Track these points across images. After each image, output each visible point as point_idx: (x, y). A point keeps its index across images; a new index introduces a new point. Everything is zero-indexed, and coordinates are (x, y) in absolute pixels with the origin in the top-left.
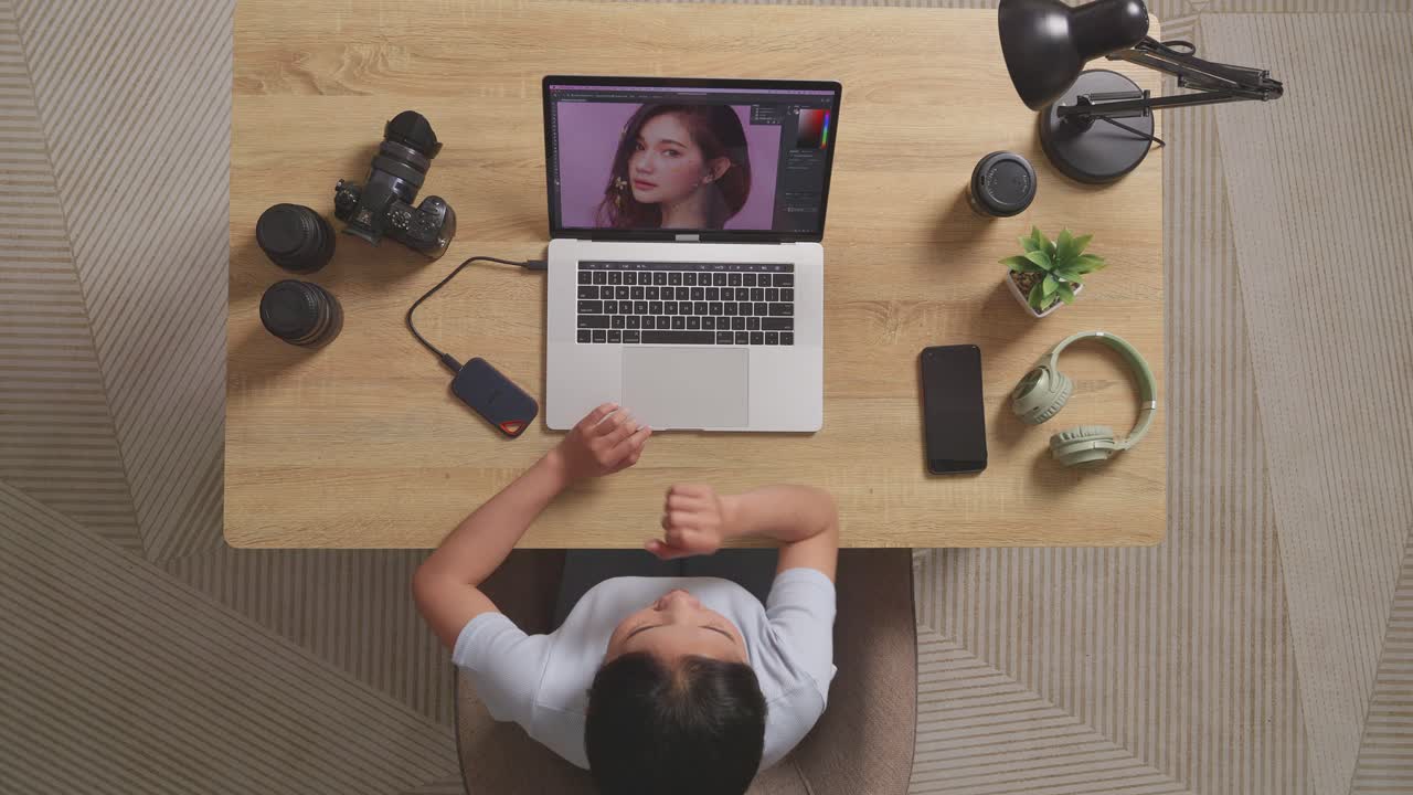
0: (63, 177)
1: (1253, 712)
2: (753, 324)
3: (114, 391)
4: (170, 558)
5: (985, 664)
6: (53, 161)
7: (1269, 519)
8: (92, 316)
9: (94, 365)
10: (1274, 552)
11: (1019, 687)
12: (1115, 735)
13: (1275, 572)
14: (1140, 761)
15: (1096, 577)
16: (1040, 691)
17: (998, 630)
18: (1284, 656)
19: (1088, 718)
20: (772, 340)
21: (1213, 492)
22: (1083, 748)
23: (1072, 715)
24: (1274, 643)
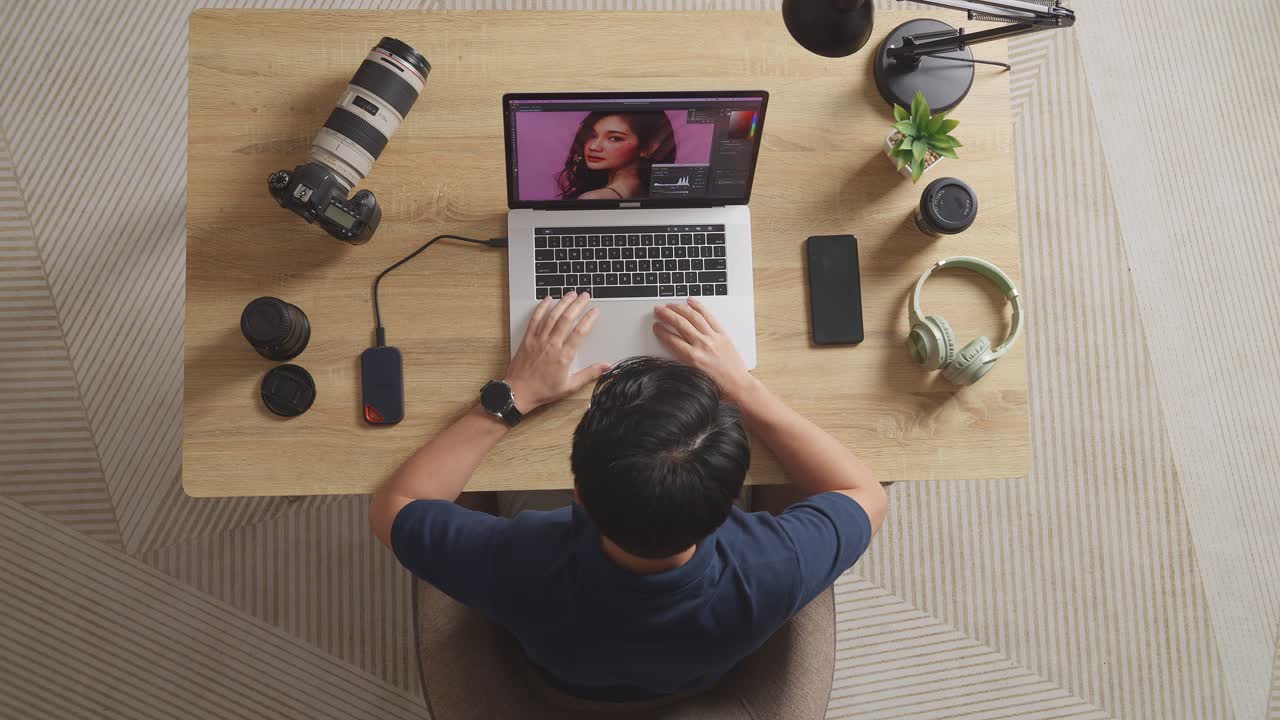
0: (32, 204)
1: (1168, 640)
2: (691, 278)
3: (90, 396)
4: (148, 551)
5: (913, 608)
6: (23, 187)
7: (1168, 460)
8: (65, 329)
9: (70, 373)
10: (1175, 489)
11: (945, 628)
12: (1040, 668)
13: (1177, 506)
14: (1065, 692)
15: (1010, 521)
16: (966, 630)
17: (923, 576)
18: (1193, 586)
19: (1014, 655)
20: (708, 291)
21: (1112, 436)
22: (1011, 682)
23: (998, 651)
24: (1182, 574)
